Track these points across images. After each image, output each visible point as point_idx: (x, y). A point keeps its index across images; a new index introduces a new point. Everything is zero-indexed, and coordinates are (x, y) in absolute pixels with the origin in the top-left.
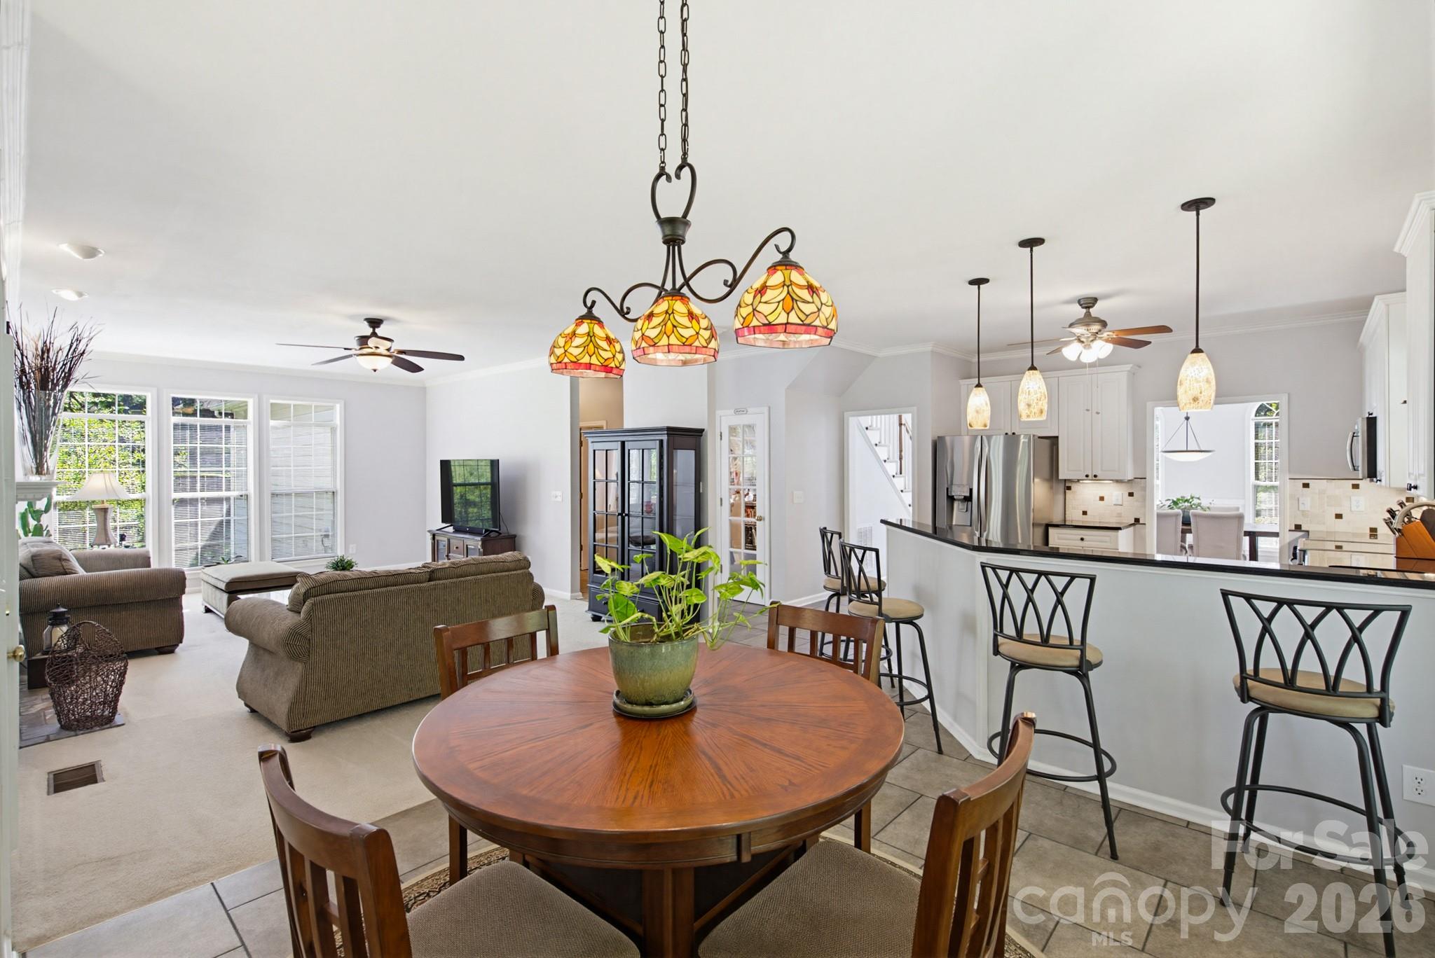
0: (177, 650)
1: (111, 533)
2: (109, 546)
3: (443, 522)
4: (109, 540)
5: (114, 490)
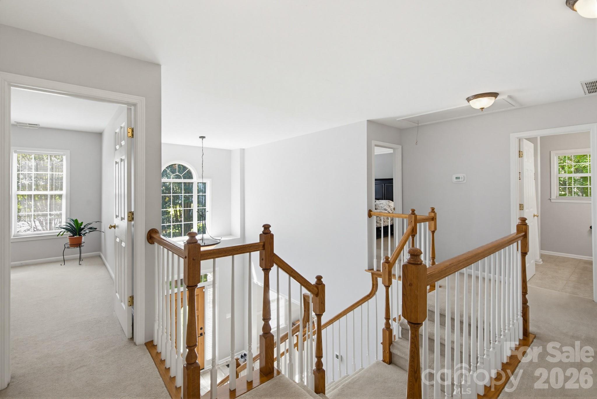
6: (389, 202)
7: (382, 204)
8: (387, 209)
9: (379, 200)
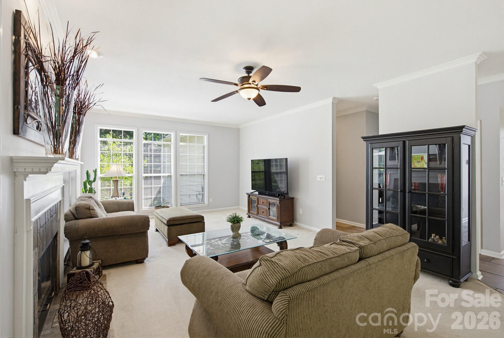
0: (145, 261)
1: (119, 192)
2: (118, 197)
3: (252, 189)
4: (119, 195)
5: (121, 173)
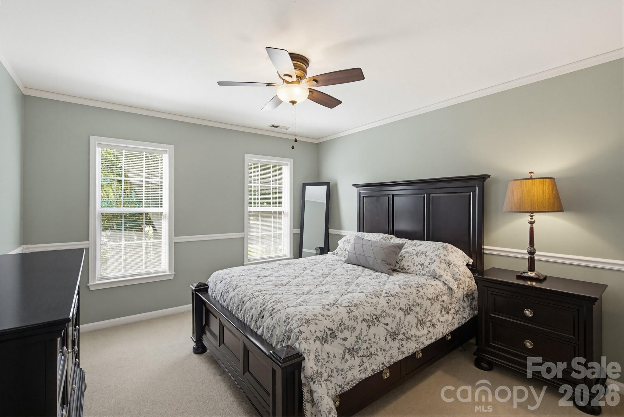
6: (445, 248)
7: (425, 253)
8: (442, 273)
9: (415, 241)
